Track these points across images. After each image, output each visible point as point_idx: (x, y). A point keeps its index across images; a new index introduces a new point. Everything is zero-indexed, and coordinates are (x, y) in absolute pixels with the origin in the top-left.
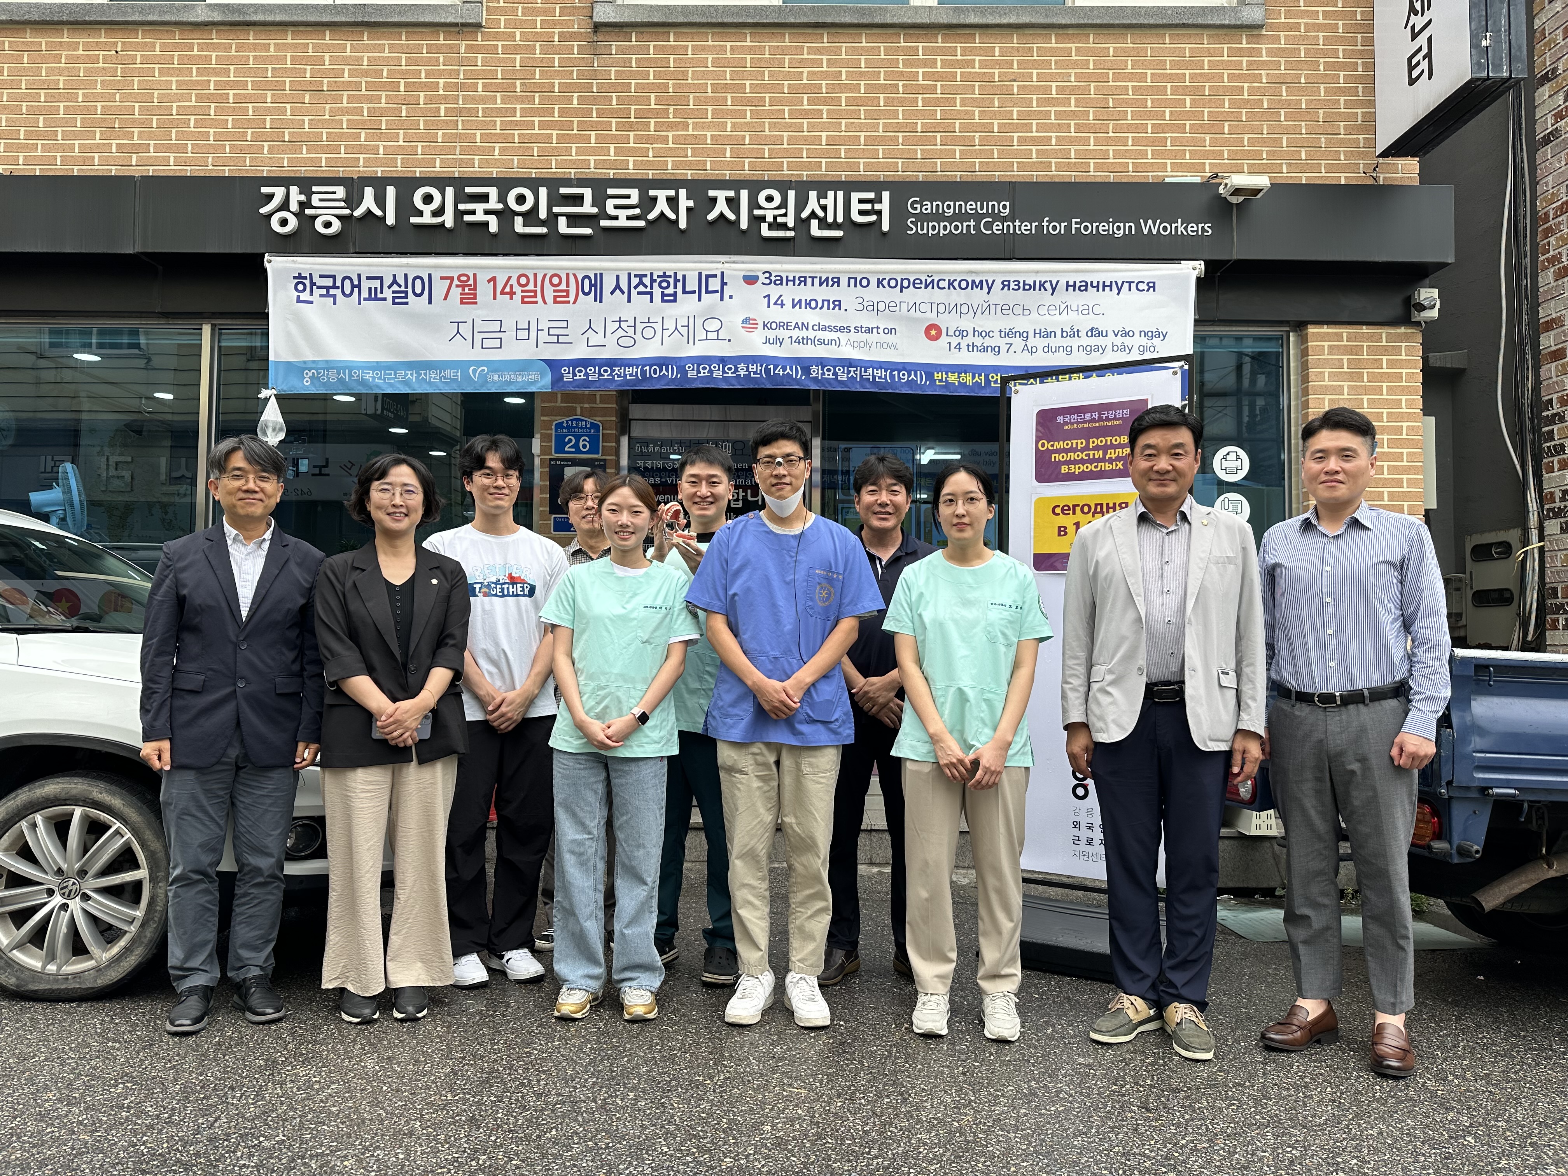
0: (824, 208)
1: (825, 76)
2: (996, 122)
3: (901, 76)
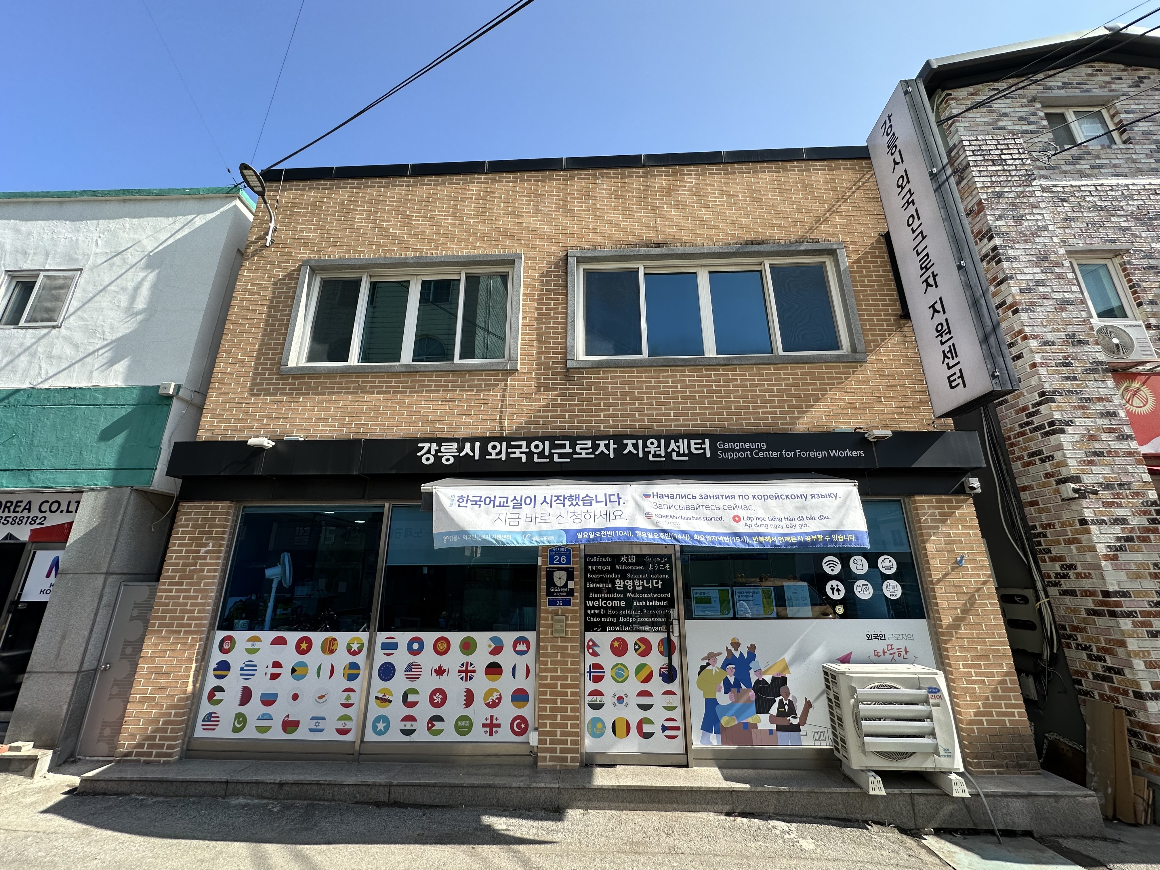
0: (678, 447)
1: (670, 387)
2: (750, 405)
3: (705, 386)
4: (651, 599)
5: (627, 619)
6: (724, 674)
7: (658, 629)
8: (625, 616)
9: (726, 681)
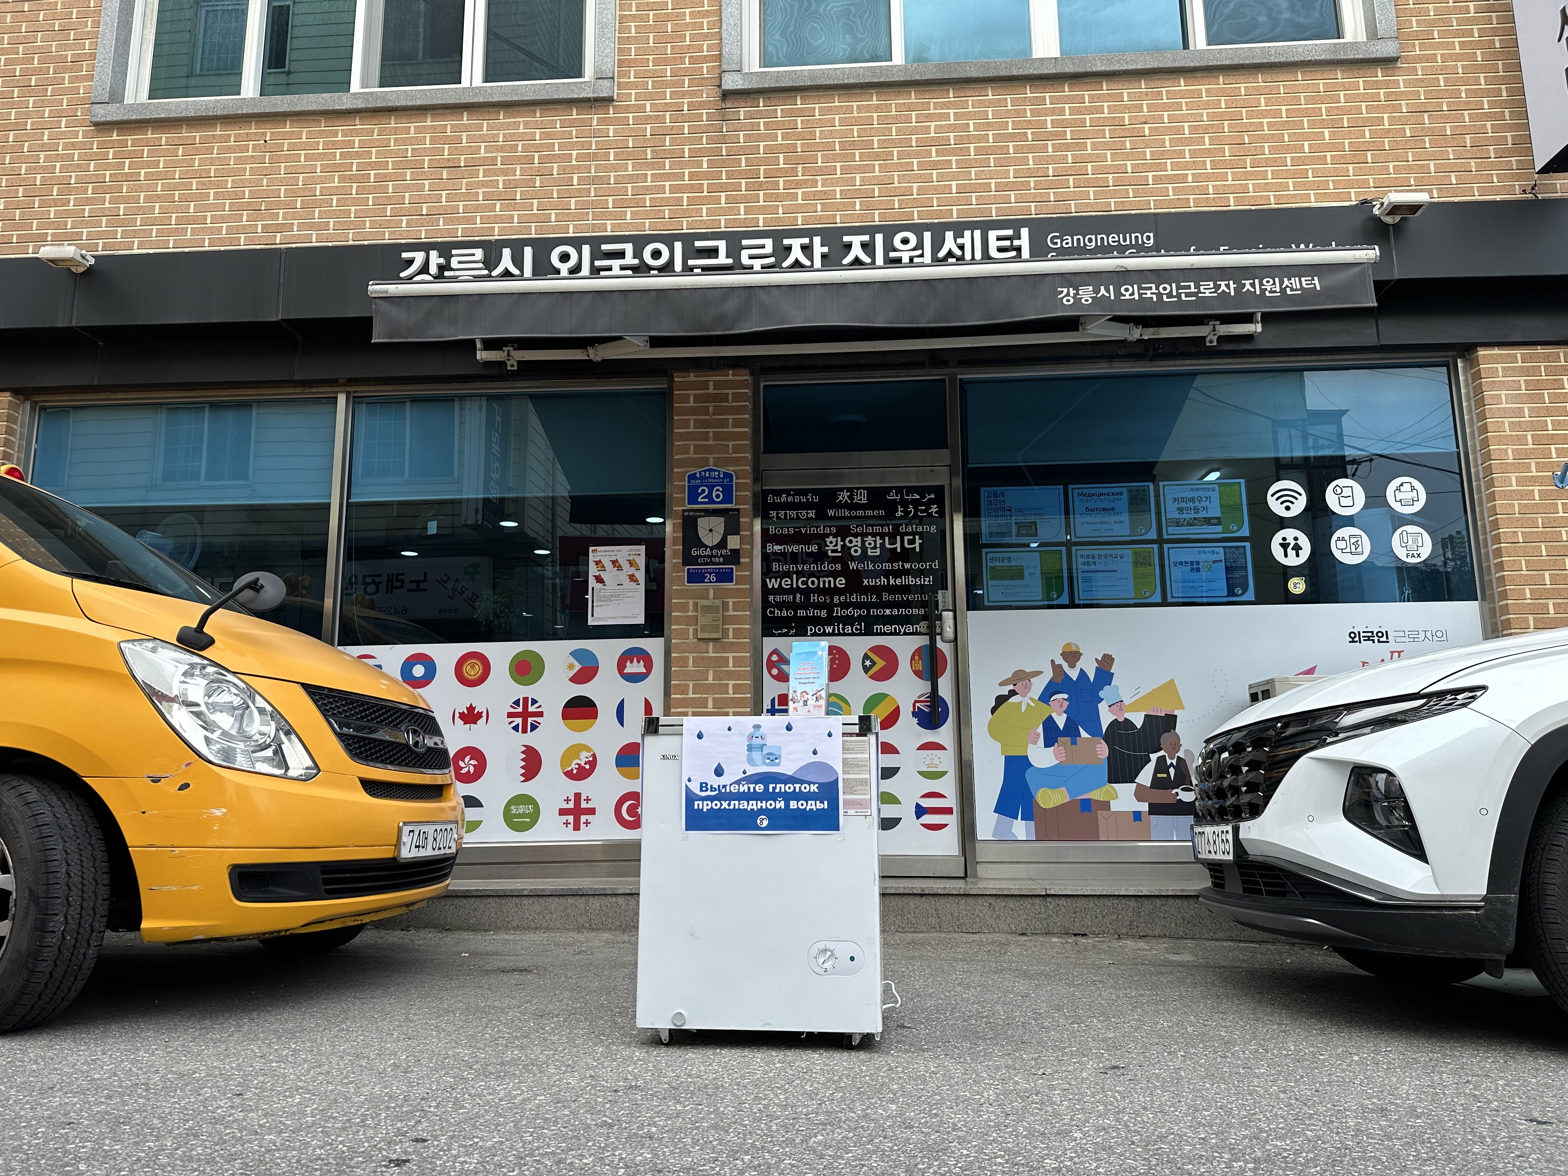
0: (961, 247)
1: (953, 128)
2: (1129, 163)
3: (1030, 125)
4: (897, 574)
5: (849, 612)
6: (1045, 711)
7: (910, 628)
8: (844, 606)
9: (1049, 724)
